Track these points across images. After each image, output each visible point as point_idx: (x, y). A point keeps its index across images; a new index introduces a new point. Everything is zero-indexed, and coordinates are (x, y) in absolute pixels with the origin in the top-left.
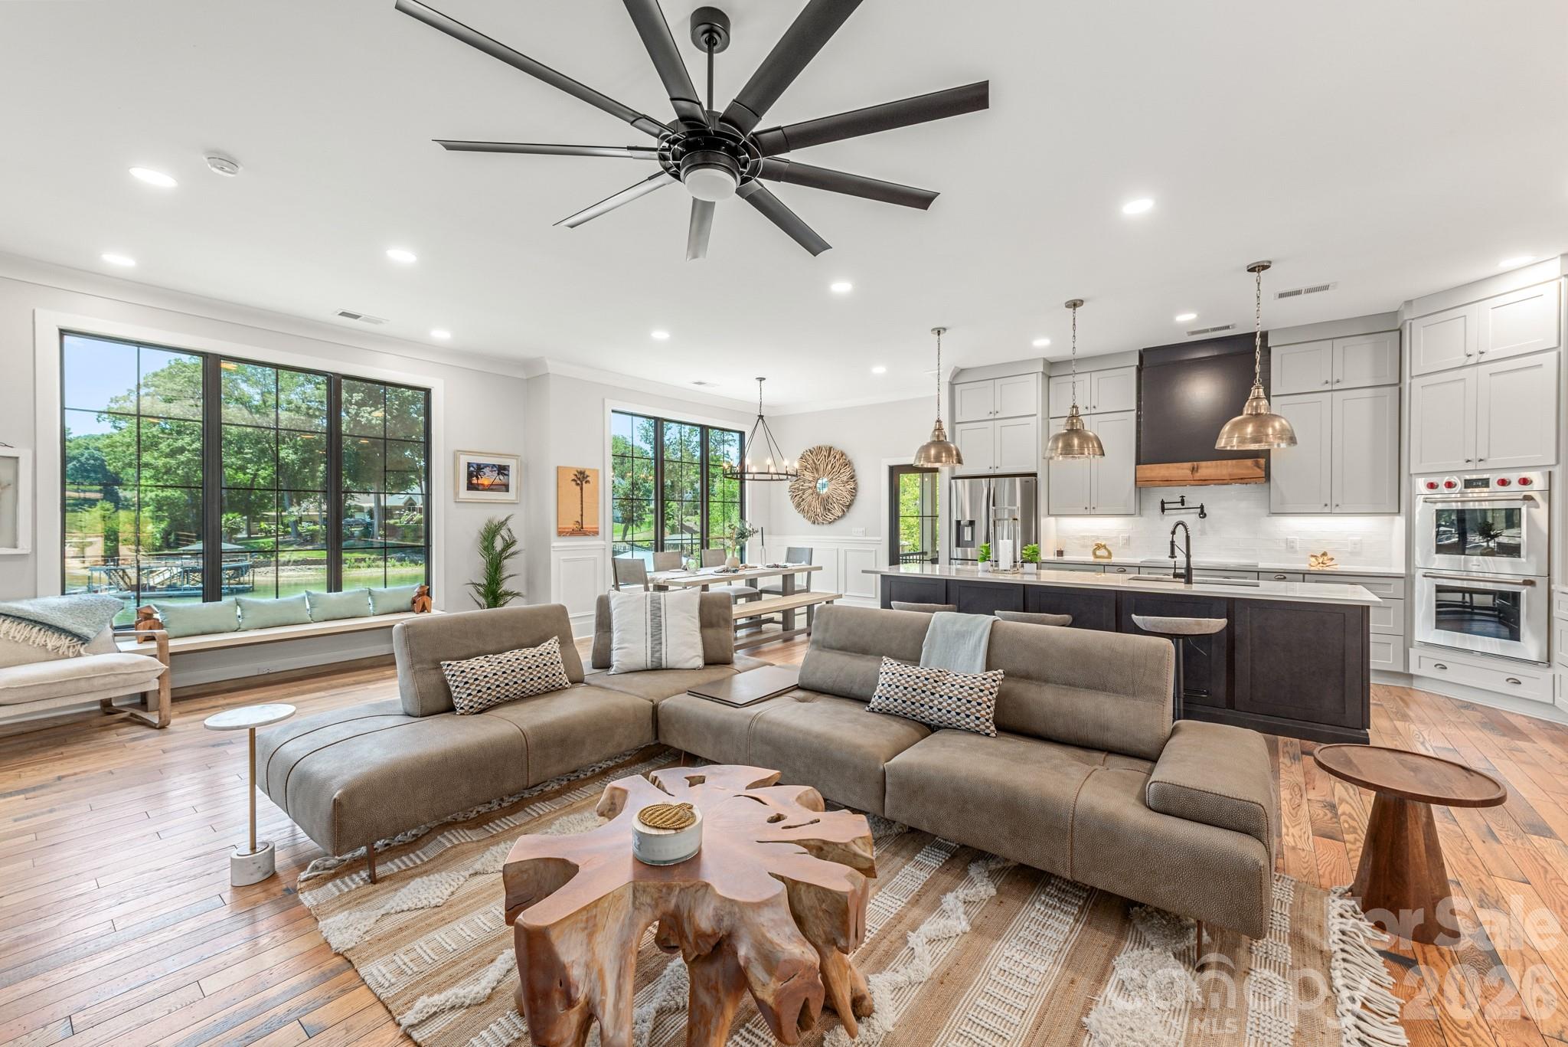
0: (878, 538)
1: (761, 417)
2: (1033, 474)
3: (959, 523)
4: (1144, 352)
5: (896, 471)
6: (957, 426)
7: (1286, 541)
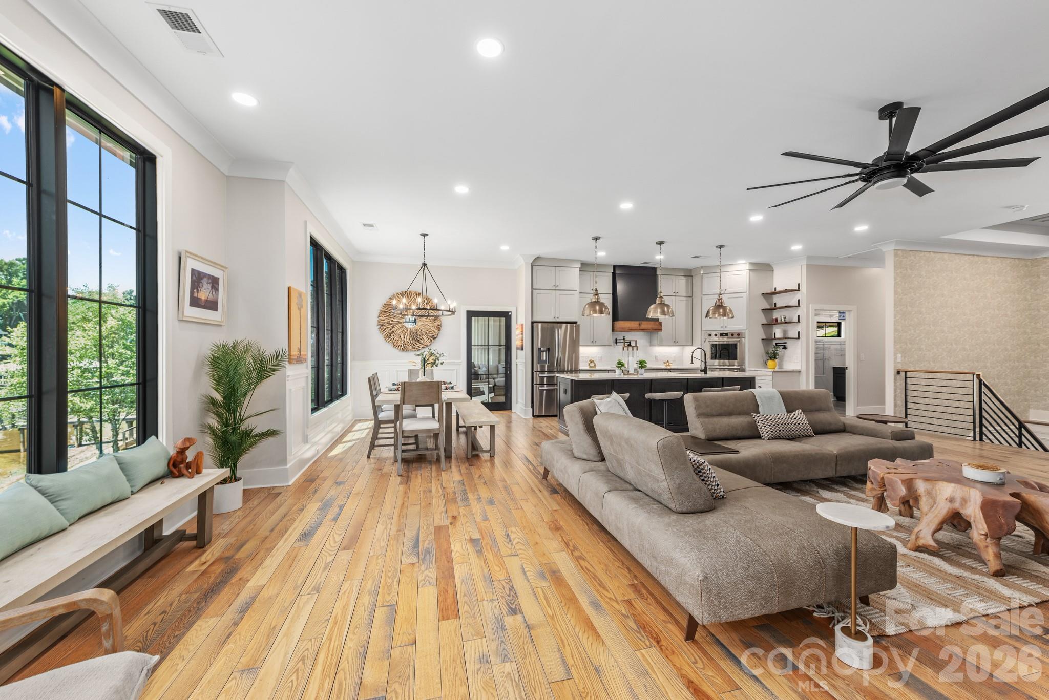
0: (460, 361)
1: (425, 265)
2: (576, 323)
3: (539, 349)
4: (615, 267)
5: (471, 314)
6: (534, 291)
7: (655, 357)
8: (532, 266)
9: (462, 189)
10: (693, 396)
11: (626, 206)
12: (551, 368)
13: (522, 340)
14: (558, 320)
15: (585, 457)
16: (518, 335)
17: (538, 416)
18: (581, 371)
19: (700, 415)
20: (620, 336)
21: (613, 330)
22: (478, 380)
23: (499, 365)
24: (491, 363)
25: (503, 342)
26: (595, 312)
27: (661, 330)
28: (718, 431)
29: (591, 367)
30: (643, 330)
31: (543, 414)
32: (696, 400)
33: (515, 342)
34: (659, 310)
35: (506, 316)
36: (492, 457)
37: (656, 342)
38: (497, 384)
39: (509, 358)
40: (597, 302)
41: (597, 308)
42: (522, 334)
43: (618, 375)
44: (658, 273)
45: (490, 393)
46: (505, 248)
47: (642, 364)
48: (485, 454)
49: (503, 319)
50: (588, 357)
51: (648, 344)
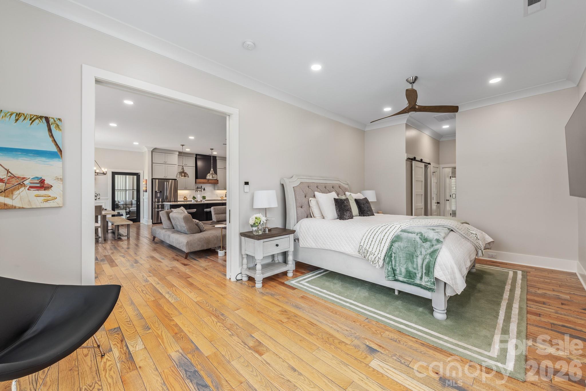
0: (107, 198)
2: (176, 179)
3: (156, 192)
4: (196, 155)
5: (114, 174)
6: (153, 164)
7: (217, 195)
8: (152, 152)
9: (113, 125)
10: (214, 208)
11: (192, 138)
12: (163, 201)
13: (146, 187)
14: (166, 178)
15: (168, 228)
16: (144, 185)
17: (155, 223)
18: (179, 201)
19: (215, 214)
20: (200, 186)
21: (196, 183)
22: (118, 208)
23: (133, 200)
24: (127, 199)
25: (135, 188)
26: (182, 176)
27: (218, 183)
28: (221, 218)
29: (185, 200)
30: (209, 183)
31: (159, 222)
32: (214, 209)
33: (142, 188)
34: (211, 176)
35: (138, 175)
36: (128, 238)
37: (216, 188)
38: (131, 211)
39: (139, 196)
40: (183, 172)
41: (183, 174)
42: (146, 184)
43: (193, 202)
44: (217, 159)
45: (126, 215)
46: (136, 143)
47: (204, 198)
48: (124, 237)
49: (135, 177)
50: (183, 195)
51: (214, 189)
